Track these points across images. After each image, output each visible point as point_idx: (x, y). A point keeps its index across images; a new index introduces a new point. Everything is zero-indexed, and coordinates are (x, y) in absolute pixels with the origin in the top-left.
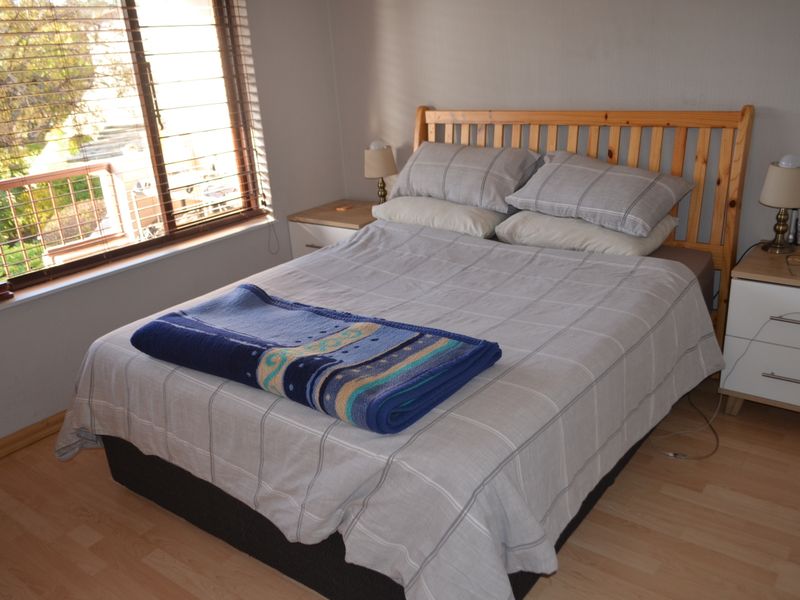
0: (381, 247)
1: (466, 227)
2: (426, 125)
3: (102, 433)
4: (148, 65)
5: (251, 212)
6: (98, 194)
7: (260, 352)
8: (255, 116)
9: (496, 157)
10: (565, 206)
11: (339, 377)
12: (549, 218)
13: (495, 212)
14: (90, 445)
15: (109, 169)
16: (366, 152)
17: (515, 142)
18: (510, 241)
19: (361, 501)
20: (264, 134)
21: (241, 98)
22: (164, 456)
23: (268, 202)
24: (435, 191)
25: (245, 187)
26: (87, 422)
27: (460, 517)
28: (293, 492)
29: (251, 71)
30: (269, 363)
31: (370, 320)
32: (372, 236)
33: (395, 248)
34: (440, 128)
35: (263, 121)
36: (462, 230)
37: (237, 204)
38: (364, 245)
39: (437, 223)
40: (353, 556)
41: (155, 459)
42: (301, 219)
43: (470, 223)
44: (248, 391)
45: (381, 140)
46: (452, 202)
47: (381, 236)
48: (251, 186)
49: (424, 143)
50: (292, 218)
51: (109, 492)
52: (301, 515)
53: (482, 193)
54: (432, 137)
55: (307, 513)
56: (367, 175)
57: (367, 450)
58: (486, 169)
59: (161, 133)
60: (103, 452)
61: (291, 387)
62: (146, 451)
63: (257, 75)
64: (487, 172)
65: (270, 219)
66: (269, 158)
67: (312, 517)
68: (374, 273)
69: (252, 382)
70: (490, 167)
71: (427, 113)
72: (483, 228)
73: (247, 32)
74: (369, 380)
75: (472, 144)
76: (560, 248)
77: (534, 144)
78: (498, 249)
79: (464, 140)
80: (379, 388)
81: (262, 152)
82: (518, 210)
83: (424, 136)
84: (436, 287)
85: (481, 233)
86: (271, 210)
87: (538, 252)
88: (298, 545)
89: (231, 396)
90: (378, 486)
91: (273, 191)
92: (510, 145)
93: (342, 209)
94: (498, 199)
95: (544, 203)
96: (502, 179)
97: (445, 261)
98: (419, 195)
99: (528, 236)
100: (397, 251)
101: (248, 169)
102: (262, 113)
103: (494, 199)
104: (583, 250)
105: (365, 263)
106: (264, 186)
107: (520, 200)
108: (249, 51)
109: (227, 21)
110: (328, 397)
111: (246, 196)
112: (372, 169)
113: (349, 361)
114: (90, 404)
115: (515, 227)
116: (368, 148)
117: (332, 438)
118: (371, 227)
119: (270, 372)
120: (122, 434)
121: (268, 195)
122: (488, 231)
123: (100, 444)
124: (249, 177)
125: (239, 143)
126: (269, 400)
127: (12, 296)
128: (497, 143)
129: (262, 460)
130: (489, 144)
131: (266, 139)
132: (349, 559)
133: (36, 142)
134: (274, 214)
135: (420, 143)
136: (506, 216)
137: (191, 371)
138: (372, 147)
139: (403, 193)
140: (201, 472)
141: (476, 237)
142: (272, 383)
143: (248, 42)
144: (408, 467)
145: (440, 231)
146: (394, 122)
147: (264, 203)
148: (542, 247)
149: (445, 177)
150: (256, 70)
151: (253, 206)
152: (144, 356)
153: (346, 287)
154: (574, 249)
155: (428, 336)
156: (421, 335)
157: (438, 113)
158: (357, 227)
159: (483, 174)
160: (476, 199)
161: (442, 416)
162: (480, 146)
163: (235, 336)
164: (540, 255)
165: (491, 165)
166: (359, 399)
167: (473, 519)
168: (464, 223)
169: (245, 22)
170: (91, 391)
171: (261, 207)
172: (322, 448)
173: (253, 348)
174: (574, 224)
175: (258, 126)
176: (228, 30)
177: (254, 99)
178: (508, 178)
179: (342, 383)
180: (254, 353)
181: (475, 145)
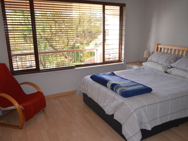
0: (141, 71)
1: (161, 69)
2: (158, 48)
3: (83, 92)
4: (105, 32)
5: (119, 61)
6: (94, 55)
7: (108, 81)
8: (123, 42)
9: (171, 56)
10: (183, 67)
11: (119, 87)
12: (179, 70)
13: (168, 67)
14: (81, 95)
15: (97, 50)
16: (145, 52)
17: (176, 53)
18: (169, 73)
19: (118, 108)
20: (125, 46)
21: (121, 39)
22: (91, 97)
23: (123, 59)
24: (156, 61)
25: (119, 56)
26: (81, 90)
27: (132, 113)
28: (108, 105)
29: (124, 34)
30: (109, 83)
31: (130, 81)
32: (141, 68)
33: (144, 71)
34: (161, 49)
35: (125, 44)
36: (160, 70)
37: (117, 59)
38: (138, 70)
39: (155, 68)
40: (115, 118)
41: (90, 98)
42: (129, 64)
43: (162, 69)
44: (106, 88)
45: (149, 50)
46: (159, 64)
47: (142, 69)
48: (120, 56)
49: (157, 51)
50: (127, 63)
51: (82, 103)
52: (108, 109)
53: (165, 63)
54: (159, 50)
55: (109, 109)
56: (144, 57)
57: (120, 99)
58: (168, 58)
59: (105, 44)
60: (83, 97)
61: (111, 87)
62: (89, 96)
63: (125, 35)
64: (168, 59)
65: (123, 63)
66: (124, 51)
67: (110, 110)
68: (138, 75)
69: (106, 86)
70: (169, 58)
71: (159, 45)
72: (164, 70)
73: (124, 27)
74: (124, 88)
75: (167, 53)
76: (180, 76)
77: (180, 54)
78: (166, 74)
79: (166, 52)
80: (125, 90)
81: (124, 50)
82: (173, 68)
83: (157, 50)
84: (149, 79)
85: (163, 71)
86: (123, 61)
87: (174, 76)
88: (107, 115)
89: (102, 88)
90: (121, 106)
91: (124, 57)
92: (175, 54)
93: (138, 63)
94: (169, 64)
95: (178, 67)
96: (171, 60)
97: (153, 75)
98: (153, 62)
99: (174, 73)
100: (144, 72)
101: (120, 52)
102: (125, 42)
103: (168, 64)
104: (185, 78)
105: (137, 73)
106: (123, 56)
107: (173, 65)
108: (124, 30)
109: (121, 24)
110: (116, 90)
111: (119, 58)
112: (145, 56)
113: (122, 85)
114: (82, 87)
115: (171, 71)
116: (145, 51)
117: (116, 97)
118: (141, 67)
119: (109, 85)
120: (86, 93)
121: (123, 58)
122: (165, 71)
123: (82, 95)
124: (120, 54)
125: (120, 47)
126: (108, 89)
127: (75, 68)
128: (173, 53)
129: (105, 99)
130: (171, 53)
131: (125, 47)
132: (114, 118)
133: (88, 44)
134: (124, 62)
135: (156, 51)
136: (170, 68)
137: (98, 83)
138: (146, 51)
139: (150, 61)
140: (96, 101)
141: (162, 72)
142: (109, 86)
143: (124, 29)
144: (126, 103)
145: (155, 69)
146: (152, 46)
147: (122, 59)
148: (175, 75)
149: (158, 59)
150: (125, 34)
151: (120, 59)
152: (91, 80)
153: (131, 76)
154: (183, 77)
155: (139, 85)
156: (138, 84)
157: (161, 46)
158: (139, 66)
159: (166, 59)
160: (164, 64)
161: (136, 97)
162: (169, 53)
163: (106, 78)
164: (174, 77)
165: (169, 57)
166: (121, 91)
167: (134, 114)
168: (160, 68)
169: (124, 25)
170: (83, 85)
171: (122, 60)
172: (114, 98)
173: (107, 80)
174: (184, 72)
175: (124, 44)
176: (121, 26)
177: (124, 39)
178: (172, 60)
179: (119, 88)
180: (107, 81)
181: (168, 53)
